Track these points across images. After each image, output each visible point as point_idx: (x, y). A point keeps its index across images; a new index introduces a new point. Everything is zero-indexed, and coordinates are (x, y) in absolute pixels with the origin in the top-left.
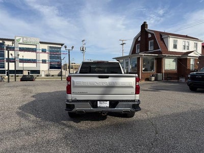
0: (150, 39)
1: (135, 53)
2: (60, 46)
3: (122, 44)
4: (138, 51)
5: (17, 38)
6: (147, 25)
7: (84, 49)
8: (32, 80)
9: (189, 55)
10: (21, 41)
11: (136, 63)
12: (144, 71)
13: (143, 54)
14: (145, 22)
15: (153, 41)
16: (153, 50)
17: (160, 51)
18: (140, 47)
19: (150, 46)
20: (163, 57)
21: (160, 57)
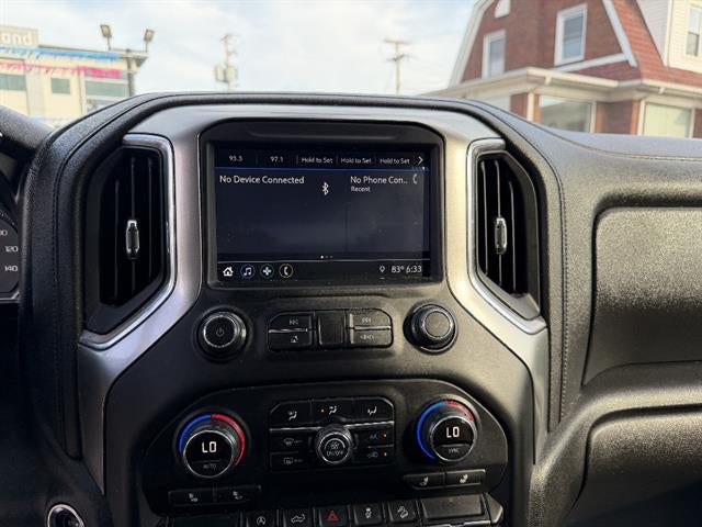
3: (395, 60)
15: (581, 10)
16: (581, 61)
17: (627, 62)
18: (508, 49)
19: (565, 40)
20: (638, 95)
21: (626, 97)
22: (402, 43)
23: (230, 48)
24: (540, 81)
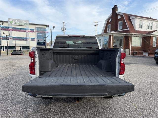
0: (120, 20)
1: (107, 32)
2: (45, 27)
4: (109, 30)
5: (10, 20)
6: (117, 8)
7: (64, 29)
8: (21, 55)
9: (152, 34)
10: (13, 23)
11: (108, 40)
12: (114, 47)
13: (114, 33)
14: (115, 6)
15: (122, 21)
16: (122, 30)
17: (128, 30)
18: (111, 27)
19: (120, 26)
20: (130, 35)
21: (128, 35)
22: (97, 22)
23: (64, 24)
24: (113, 34)
